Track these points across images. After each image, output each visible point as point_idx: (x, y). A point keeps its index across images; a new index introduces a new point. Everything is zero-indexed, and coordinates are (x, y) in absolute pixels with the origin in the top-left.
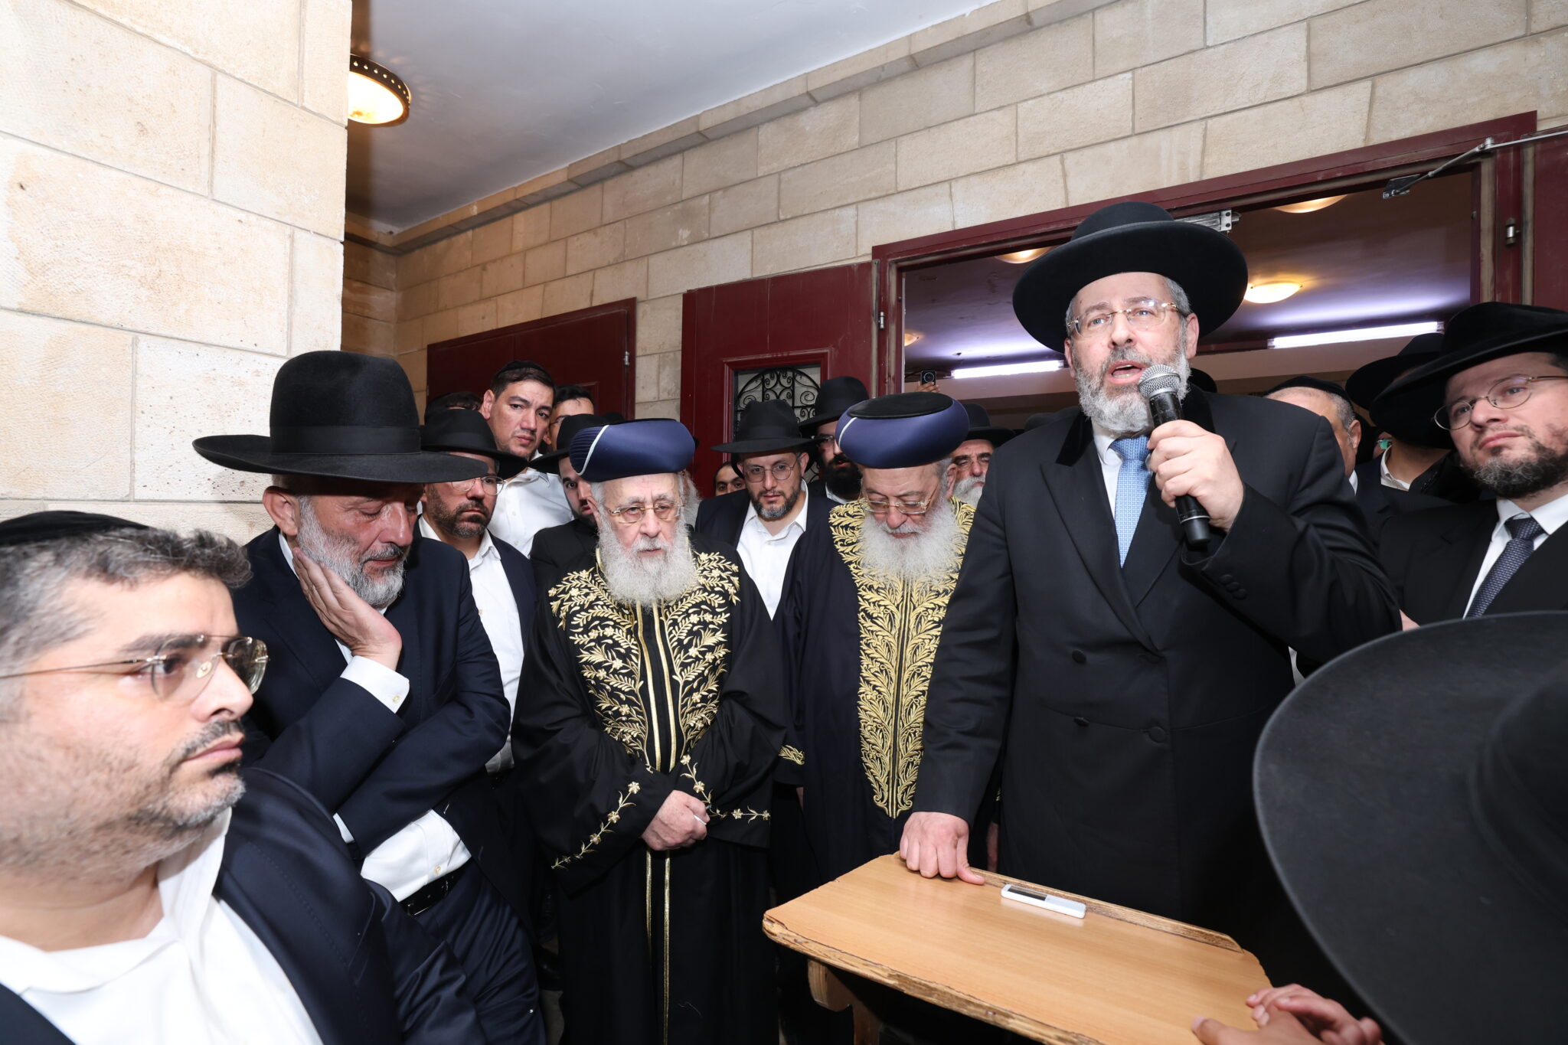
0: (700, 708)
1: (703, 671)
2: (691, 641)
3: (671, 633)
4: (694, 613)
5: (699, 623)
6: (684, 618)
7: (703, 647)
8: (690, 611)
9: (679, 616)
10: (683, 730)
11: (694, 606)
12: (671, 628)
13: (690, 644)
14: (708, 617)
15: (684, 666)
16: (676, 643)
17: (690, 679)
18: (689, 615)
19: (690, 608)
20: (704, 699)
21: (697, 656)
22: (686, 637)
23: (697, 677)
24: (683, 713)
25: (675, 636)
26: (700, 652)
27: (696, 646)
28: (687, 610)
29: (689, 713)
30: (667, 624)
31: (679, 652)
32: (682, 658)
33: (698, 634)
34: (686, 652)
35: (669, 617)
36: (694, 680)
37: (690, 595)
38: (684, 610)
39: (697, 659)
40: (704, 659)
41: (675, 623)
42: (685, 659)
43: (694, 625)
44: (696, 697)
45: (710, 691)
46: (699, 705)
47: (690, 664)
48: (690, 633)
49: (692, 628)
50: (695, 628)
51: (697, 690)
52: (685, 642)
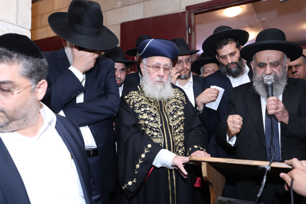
0: (179, 135)
1: (179, 123)
2: (174, 113)
3: (167, 110)
4: (174, 105)
5: (176, 108)
6: (171, 106)
7: (178, 115)
8: (173, 104)
9: (169, 105)
10: (174, 141)
11: (173, 103)
12: (167, 109)
13: (174, 114)
14: (178, 107)
15: (173, 121)
16: (169, 114)
17: (175, 125)
18: (172, 105)
19: (172, 103)
20: (179, 132)
21: (176, 118)
22: (172, 112)
23: (177, 125)
24: (174, 136)
25: (168, 111)
26: (177, 117)
27: (176, 115)
28: (171, 104)
29: (175, 135)
30: (166, 107)
31: (171, 116)
32: (172, 118)
33: (176, 111)
34: (173, 116)
35: (166, 106)
36: (176, 125)
37: (172, 99)
38: (170, 104)
39: (176, 119)
40: (179, 119)
41: (168, 107)
42: (173, 118)
43: (174, 108)
44: (177, 131)
45: (181, 130)
46: (178, 134)
47: (174, 120)
48: (173, 110)
49: (174, 109)
50: (175, 109)
51: (177, 128)
52: (172, 113)
